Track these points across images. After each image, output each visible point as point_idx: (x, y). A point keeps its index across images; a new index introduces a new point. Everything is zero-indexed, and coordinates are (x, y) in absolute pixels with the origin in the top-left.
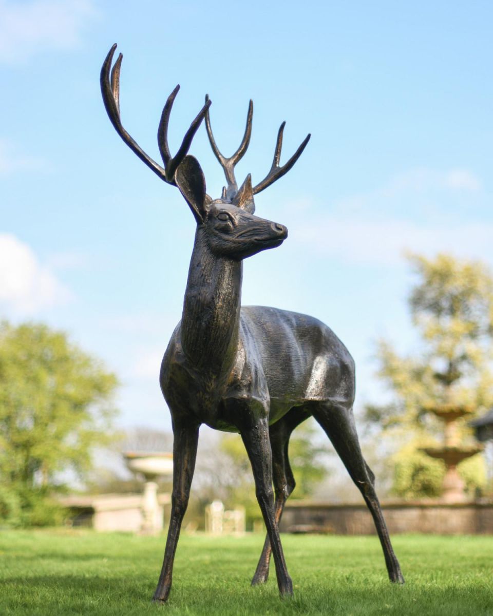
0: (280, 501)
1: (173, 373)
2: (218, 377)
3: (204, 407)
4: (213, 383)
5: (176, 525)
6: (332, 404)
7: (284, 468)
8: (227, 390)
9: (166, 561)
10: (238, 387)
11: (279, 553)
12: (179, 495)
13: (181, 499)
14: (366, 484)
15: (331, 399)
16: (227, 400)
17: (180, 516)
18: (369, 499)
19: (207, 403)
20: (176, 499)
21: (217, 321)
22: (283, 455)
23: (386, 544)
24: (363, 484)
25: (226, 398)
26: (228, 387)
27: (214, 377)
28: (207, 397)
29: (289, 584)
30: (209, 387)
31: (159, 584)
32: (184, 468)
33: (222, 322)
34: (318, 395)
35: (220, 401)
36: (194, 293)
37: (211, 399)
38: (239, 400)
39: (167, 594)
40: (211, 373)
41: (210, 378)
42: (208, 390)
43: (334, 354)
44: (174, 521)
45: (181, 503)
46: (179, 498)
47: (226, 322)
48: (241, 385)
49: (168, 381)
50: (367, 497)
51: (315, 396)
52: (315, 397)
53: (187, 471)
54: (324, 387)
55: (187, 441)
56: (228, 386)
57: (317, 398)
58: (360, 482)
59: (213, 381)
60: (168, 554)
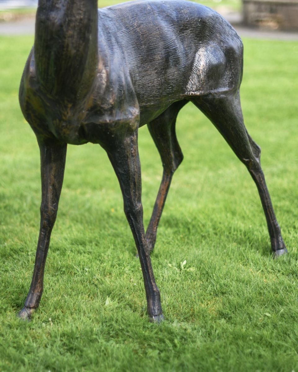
0: (168, 175)
1: (29, 97)
2: (74, 105)
3: (62, 135)
4: (69, 112)
5: (45, 237)
6: (214, 96)
7: (171, 146)
8: (87, 115)
9: (36, 271)
10: (99, 112)
11: (147, 267)
12: (46, 209)
13: (48, 213)
14: (250, 161)
15: (212, 91)
16: (87, 125)
17: (49, 228)
18: (254, 173)
19: (64, 130)
20: (44, 213)
21: (67, 50)
22: (170, 134)
23: (268, 212)
24: (247, 161)
25: (86, 123)
26: (87, 112)
27: (70, 105)
28: (64, 124)
29: (157, 297)
30: (65, 116)
31: (30, 292)
32: (50, 183)
33: (74, 51)
34: (199, 90)
35: (80, 126)
36: (43, 17)
37: (68, 126)
38: (99, 125)
39: (38, 301)
40: (66, 102)
41: (66, 107)
42: (64, 118)
43: (219, 44)
44: (42, 233)
45: (49, 217)
46: (46, 212)
47: (78, 51)
48: (102, 110)
49: (25, 104)
50: (252, 171)
51: (195, 91)
52: (196, 93)
53: (53, 186)
54: (206, 81)
55: (53, 157)
56: (88, 110)
57: (198, 93)
58: (244, 159)
59: (68, 109)
60: (38, 264)
